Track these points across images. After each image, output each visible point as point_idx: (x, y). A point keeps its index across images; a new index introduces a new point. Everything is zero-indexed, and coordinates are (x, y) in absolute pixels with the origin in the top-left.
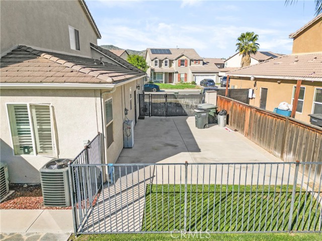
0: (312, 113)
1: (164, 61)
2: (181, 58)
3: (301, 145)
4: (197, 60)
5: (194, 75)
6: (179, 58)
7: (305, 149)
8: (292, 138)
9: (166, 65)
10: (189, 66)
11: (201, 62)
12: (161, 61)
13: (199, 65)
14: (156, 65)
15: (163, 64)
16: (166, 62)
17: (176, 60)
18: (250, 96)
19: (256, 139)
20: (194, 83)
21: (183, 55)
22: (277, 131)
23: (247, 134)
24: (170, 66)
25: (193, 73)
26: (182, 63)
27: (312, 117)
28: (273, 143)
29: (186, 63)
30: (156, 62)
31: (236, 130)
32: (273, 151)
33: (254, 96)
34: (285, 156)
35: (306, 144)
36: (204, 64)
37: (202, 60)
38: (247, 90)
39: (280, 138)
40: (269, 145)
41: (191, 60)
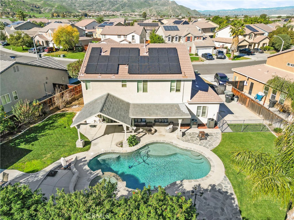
0: (270, 99)
1: (175, 38)
2: (188, 36)
3: (265, 113)
4: (199, 37)
5: (197, 49)
6: (186, 35)
7: (266, 114)
8: (262, 111)
9: (176, 40)
10: (193, 41)
11: (202, 38)
12: (173, 37)
13: (200, 41)
14: (169, 40)
15: (174, 39)
16: (176, 38)
17: (184, 37)
18: (245, 84)
19: (251, 109)
20: (197, 55)
21: (190, 33)
22: (258, 108)
23: (247, 107)
24: (179, 40)
25: (196, 47)
26: (188, 39)
27: (270, 100)
28: (257, 111)
29: (191, 39)
30: (169, 38)
31: (242, 104)
32: (256, 114)
33: (247, 84)
34: (260, 115)
35: (266, 113)
36: (204, 39)
37: (203, 37)
38: (244, 81)
39: (259, 110)
40: (255, 112)
41: (195, 37)
